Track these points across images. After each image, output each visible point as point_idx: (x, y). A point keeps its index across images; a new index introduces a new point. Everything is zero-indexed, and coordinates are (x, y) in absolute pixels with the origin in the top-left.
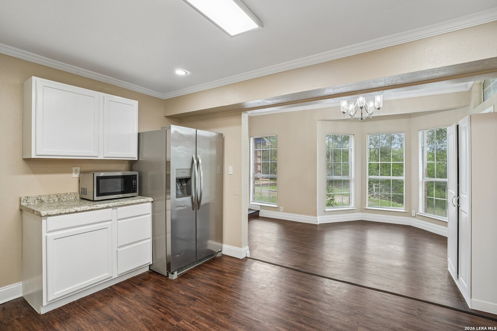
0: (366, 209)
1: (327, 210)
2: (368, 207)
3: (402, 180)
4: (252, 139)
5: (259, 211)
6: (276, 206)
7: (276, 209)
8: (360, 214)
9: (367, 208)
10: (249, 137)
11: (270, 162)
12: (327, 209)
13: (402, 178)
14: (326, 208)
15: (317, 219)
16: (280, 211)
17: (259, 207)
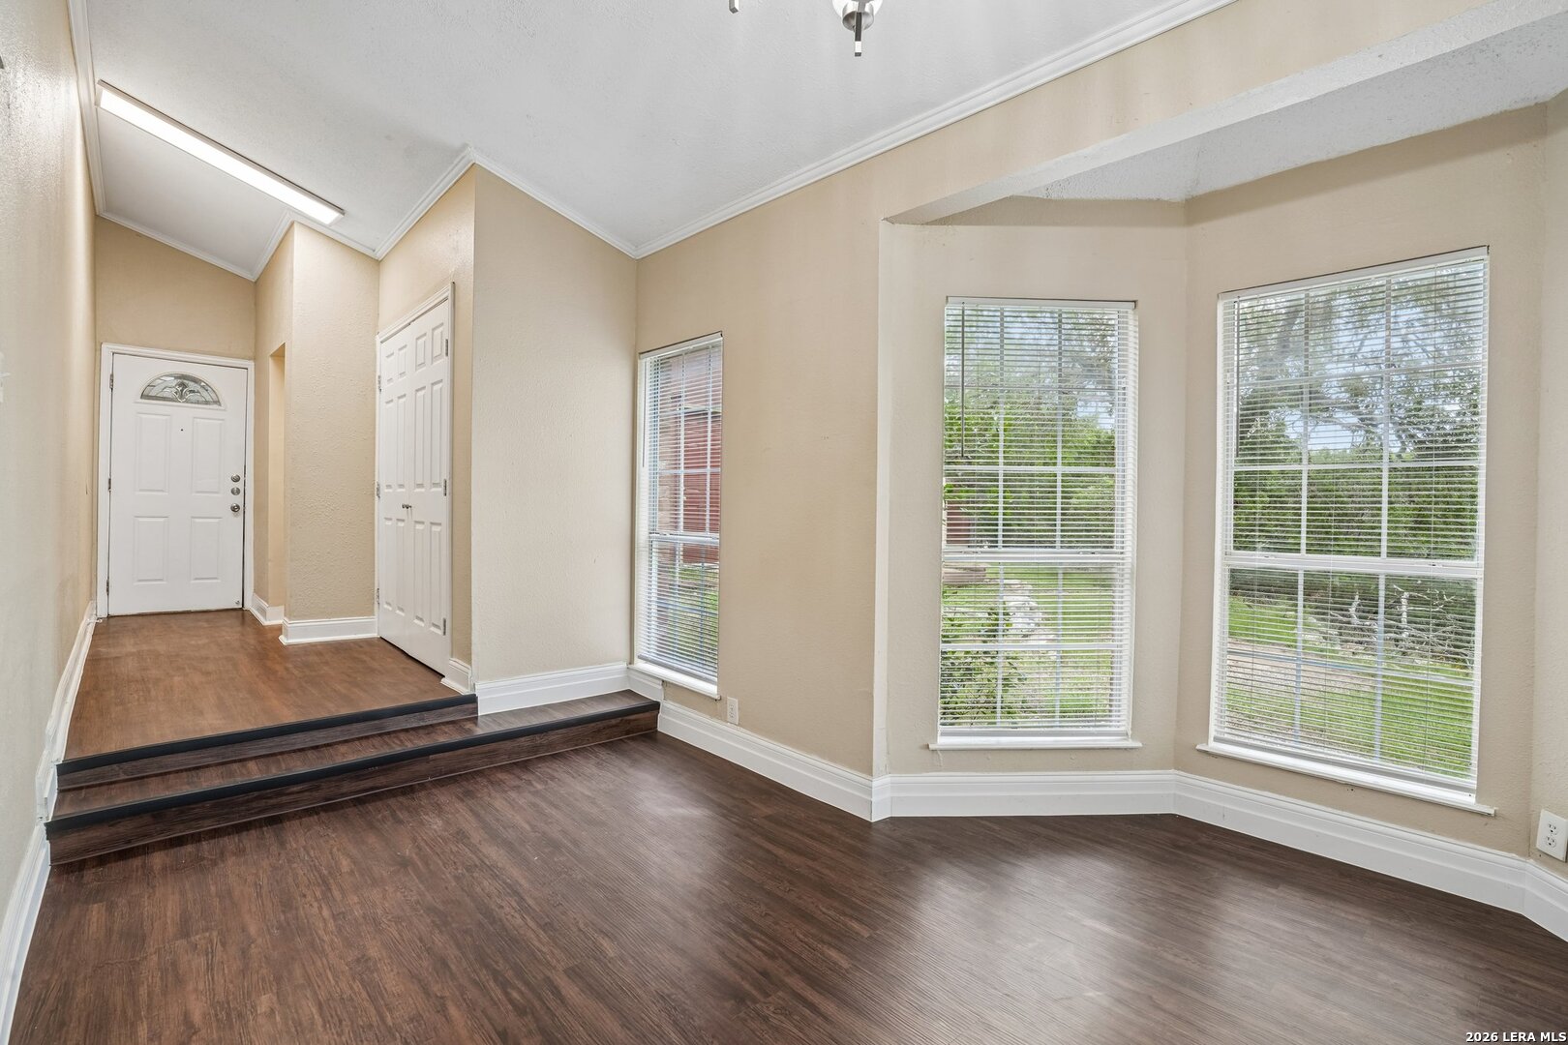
0: (1206, 752)
1: (943, 741)
2: (1216, 739)
3: (1468, 585)
4: (646, 363)
5: (655, 707)
6: (711, 689)
7: (712, 705)
8: (1171, 775)
9: (1213, 746)
10: (635, 357)
11: (708, 470)
12: (944, 734)
13: (1470, 569)
14: (941, 728)
15: (869, 790)
16: (729, 719)
17: (660, 687)
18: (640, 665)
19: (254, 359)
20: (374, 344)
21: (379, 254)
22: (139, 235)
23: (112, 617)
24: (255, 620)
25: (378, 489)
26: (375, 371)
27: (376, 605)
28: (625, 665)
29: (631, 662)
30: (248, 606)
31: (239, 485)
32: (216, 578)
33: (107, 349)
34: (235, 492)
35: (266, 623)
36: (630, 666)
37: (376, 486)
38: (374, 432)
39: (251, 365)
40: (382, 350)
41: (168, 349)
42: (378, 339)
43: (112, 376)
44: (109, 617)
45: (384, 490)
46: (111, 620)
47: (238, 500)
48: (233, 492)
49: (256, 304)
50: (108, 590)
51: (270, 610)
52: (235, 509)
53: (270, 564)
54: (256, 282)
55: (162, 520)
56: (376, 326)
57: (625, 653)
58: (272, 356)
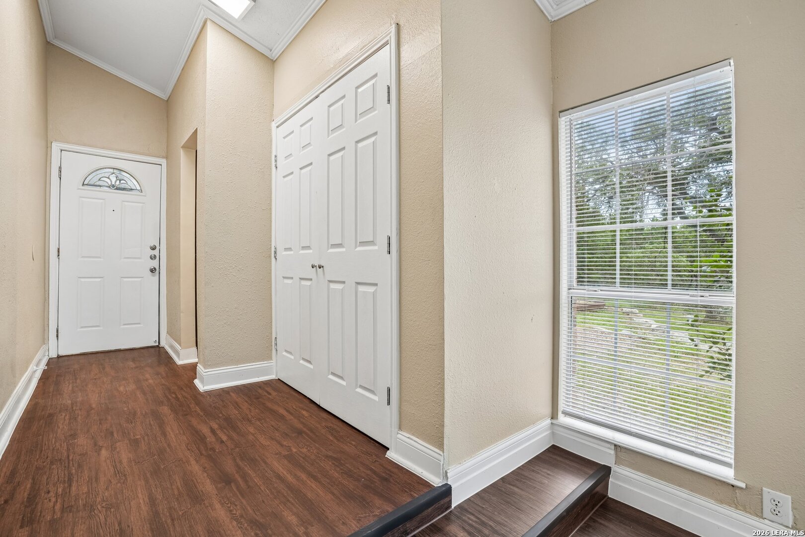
5: (607, 472)
6: (720, 470)
16: (768, 516)
17: (612, 452)
18: (563, 419)
19: (167, 158)
20: (270, 130)
21: (274, 55)
22: (81, 60)
23: (61, 357)
24: (170, 358)
25: (275, 252)
26: (271, 152)
27: (274, 351)
28: (549, 421)
29: (554, 416)
30: (162, 344)
31: (156, 252)
32: (139, 324)
33: (56, 147)
34: (153, 258)
35: (179, 362)
36: (554, 421)
37: (273, 250)
38: (270, 204)
39: (164, 162)
40: (277, 134)
41: (103, 148)
42: (274, 125)
43: (60, 168)
44: (59, 357)
45: (281, 253)
46: (60, 359)
47: (155, 263)
48: (151, 258)
49: (167, 117)
50: (57, 336)
51: (182, 352)
52: (153, 271)
53: (182, 314)
54: (167, 101)
55: (99, 280)
56: (272, 115)
57: (548, 410)
58: (183, 147)
